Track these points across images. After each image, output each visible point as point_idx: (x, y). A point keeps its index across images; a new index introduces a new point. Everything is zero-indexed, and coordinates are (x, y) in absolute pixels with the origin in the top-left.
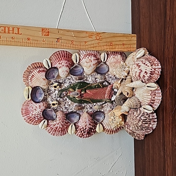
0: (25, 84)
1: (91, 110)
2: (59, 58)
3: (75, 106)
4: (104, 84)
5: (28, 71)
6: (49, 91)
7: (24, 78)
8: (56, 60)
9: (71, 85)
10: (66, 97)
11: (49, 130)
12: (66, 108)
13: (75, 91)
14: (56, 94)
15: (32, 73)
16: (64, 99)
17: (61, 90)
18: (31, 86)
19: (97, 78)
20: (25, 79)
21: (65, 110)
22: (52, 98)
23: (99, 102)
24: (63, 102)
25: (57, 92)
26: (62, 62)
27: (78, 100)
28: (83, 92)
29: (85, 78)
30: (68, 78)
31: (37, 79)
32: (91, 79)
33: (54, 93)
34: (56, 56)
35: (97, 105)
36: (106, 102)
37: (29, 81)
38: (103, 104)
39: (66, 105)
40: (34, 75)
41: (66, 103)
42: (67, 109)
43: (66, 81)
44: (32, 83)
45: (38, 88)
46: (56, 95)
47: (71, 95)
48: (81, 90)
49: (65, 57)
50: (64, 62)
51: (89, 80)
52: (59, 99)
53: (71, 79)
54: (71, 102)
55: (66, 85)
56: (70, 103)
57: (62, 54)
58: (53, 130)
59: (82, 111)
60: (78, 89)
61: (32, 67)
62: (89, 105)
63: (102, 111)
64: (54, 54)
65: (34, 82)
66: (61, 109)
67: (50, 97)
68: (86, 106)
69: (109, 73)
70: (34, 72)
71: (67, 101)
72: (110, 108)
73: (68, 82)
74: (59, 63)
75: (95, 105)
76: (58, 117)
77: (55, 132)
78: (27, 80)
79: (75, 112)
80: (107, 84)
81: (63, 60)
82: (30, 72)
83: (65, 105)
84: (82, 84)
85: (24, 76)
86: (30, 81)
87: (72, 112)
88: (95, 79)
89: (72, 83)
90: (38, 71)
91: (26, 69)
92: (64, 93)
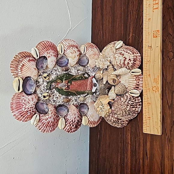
0: (14, 75)
1: (76, 103)
2: (46, 48)
3: (62, 98)
4: (85, 76)
5: (16, 61)
6: (37, 83)
7: (12, 68)
8: (43, 49)
9: (58, 76)
10: (54, 89)
11: (39, 127)
12: (54, 101)
13: (63, 82)
15: (22, 63)
16: (53, 91)
17: (50, 81)
18: (21, 77)
19: (79, 70)
20: (14, 69)
21: (53, 103)
22: (41, 91)
23: (83, 93)
24: (52, 94)
25: (45, 84)
26: (50, 51)
27: (66, 92)
28: (69, 84)
29: (70, 70)
30: (54, 69)
31: (29, 68)
32: (74, 71)
33: (43, 86)
34: (43, 45)
35: (81, 97)
36: (88, 94)
37: (18, 71)
38: (85, 96)
40: (24, 64)
41: (54, 95)
42: (55, 102)
43: (53, 72)
44: (22, 73)
45: (29, 78)
47: (59, 86)
48: (67, 82)
49: (51, 47)
50: (51, 52)
51: (73, 72)
53: (57, 70)
55: (53, 77)
56: (57, 96)
57: (48, 44)
58: (44, 125)
59: (69, 104)
60: (65, 80)
61: (20, 56)
62: (74, 97)
63: (85, 103)
64: (39, 43)
65: (24, 72)
66: (50, 102)
67: (39, 89)
68: (72, 99)
69: (88, 65)
70: (23, 61)
71: (55, 93)
72: (91, 100)
73: (55, 73)
74: (48, 53)
75: (79, 98)
76: (49, 110)
77: (46, 128)
78: (17, 70)
79: (63, 105)
80: (87, 76)
81: (50, 49)
82: (19, 61)
83: (53, 98)
84: (68, 75)
85: (12, 66)
86: (20, 71)
87: (60, 106)
88: (78, 71)
89: (58, 74)
90: (28, 60)
91: (14, 58)
92: (53, 84)
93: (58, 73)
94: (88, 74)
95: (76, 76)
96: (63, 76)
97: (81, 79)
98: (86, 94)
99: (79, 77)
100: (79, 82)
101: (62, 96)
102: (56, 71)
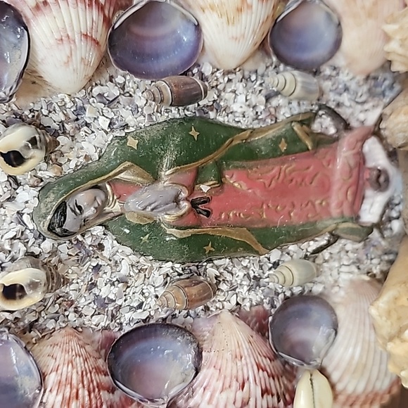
1: (256, 296)
3: (160, 280)
4: (316, 127)
9: (123, 140)
10: (98, 230)
12: (102, 304)
13: (156, 178)
14: (20, 214)
16: (88, 241)
17: (61, 180)
19: (277, 93)
21: (96, 319)
24: (80, 261)
28: (205, 188)
29: (212, 95)
30: (96, 91)
32: (241, 98)
35: (287, 258)
36: (335, 238)
38: (319, 250)
39: (100, 281)
41: (97, 268)
42: (111, 307)
43: (87, 116)
46: (26, 218)
47: (135, 205)
48: (192, 175)
51: (235, 107)
52: (47, 245)
53: (122, 99)
54: (134, 258)
55: (90, 146)
56: (124, 269)
59: (207, 309)
60: (172, 164)
62: (245, 263)
63: (317, 289)
66: (72, 316)
68: (229, 277)
69: (339, 60)
71: (106, 253)
72: (354, 268)
73: (103, 123)
75: (276, 265)
76: (51, 379)
79: (165, 324)
80: (332, 131)
83: (94, 285)
84: (194, 133)
88: (268, 98)
89: (127, 126)
92: (83, 198)
93: (129, 118)
94: (334, 114)
95: (253, 131)
96: (163, 140)
97: (287, 153)
98: (323, 241)
99: (277, 140)
100: (273, 171)
101: (156, 265)
102: (110, 103)
